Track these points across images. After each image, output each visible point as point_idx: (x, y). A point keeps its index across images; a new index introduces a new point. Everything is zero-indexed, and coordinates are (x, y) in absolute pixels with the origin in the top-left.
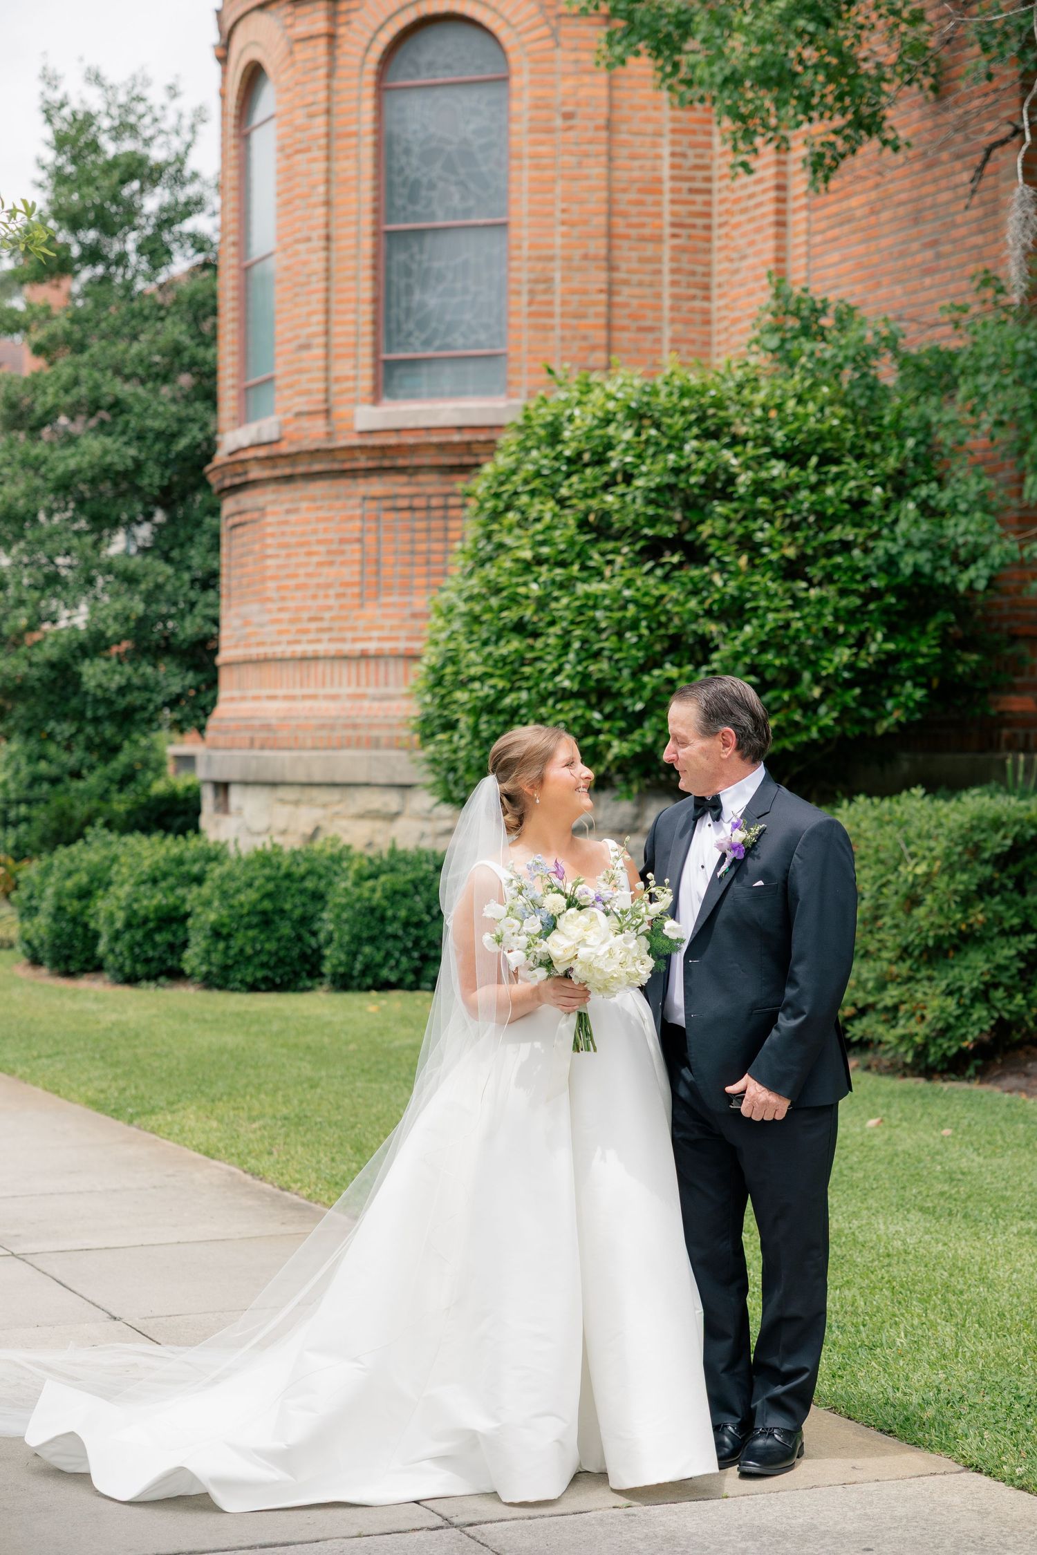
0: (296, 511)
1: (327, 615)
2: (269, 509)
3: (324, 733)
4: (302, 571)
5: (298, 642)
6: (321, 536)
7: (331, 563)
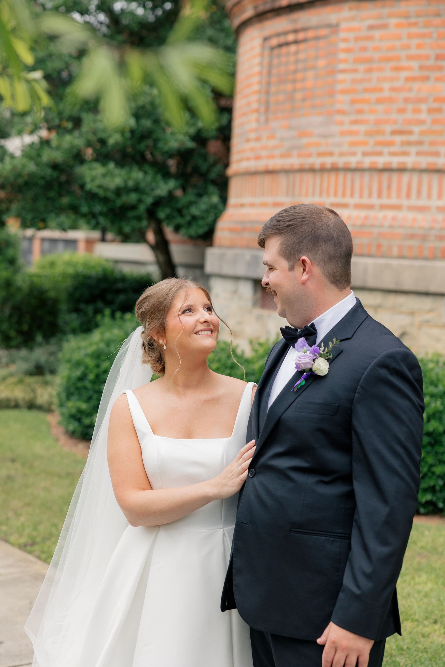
0: (384, 26)
1: (416, 129)
2: (344, 25)
3: (414, 243)
4: (386, 86)
5: (380, 154)
6: (413, 52)
7: (426, 79)
